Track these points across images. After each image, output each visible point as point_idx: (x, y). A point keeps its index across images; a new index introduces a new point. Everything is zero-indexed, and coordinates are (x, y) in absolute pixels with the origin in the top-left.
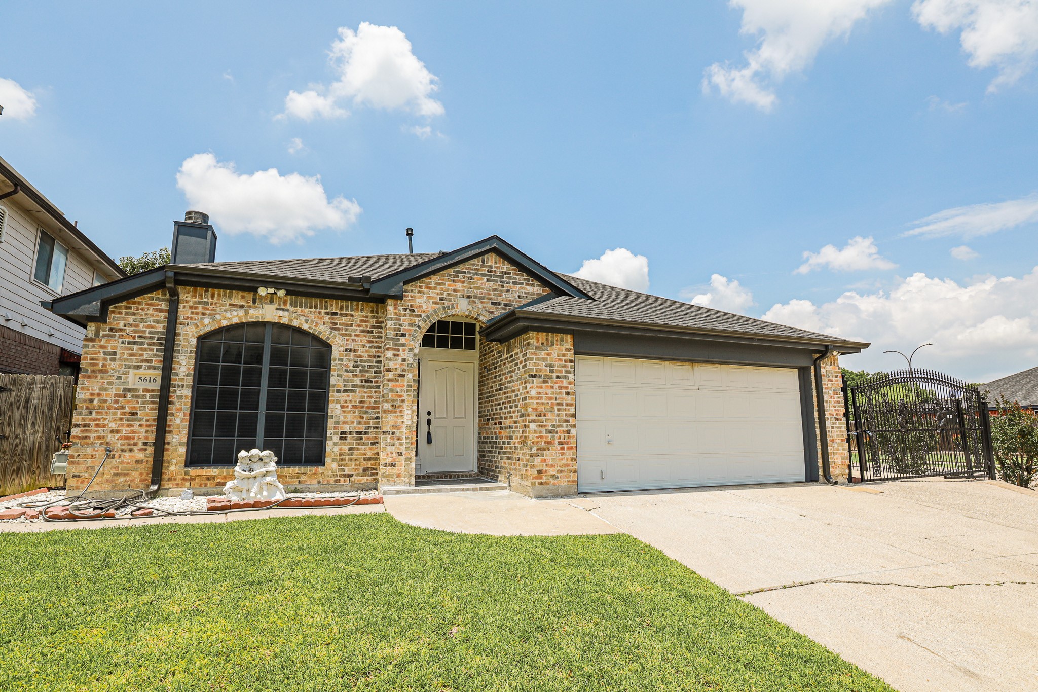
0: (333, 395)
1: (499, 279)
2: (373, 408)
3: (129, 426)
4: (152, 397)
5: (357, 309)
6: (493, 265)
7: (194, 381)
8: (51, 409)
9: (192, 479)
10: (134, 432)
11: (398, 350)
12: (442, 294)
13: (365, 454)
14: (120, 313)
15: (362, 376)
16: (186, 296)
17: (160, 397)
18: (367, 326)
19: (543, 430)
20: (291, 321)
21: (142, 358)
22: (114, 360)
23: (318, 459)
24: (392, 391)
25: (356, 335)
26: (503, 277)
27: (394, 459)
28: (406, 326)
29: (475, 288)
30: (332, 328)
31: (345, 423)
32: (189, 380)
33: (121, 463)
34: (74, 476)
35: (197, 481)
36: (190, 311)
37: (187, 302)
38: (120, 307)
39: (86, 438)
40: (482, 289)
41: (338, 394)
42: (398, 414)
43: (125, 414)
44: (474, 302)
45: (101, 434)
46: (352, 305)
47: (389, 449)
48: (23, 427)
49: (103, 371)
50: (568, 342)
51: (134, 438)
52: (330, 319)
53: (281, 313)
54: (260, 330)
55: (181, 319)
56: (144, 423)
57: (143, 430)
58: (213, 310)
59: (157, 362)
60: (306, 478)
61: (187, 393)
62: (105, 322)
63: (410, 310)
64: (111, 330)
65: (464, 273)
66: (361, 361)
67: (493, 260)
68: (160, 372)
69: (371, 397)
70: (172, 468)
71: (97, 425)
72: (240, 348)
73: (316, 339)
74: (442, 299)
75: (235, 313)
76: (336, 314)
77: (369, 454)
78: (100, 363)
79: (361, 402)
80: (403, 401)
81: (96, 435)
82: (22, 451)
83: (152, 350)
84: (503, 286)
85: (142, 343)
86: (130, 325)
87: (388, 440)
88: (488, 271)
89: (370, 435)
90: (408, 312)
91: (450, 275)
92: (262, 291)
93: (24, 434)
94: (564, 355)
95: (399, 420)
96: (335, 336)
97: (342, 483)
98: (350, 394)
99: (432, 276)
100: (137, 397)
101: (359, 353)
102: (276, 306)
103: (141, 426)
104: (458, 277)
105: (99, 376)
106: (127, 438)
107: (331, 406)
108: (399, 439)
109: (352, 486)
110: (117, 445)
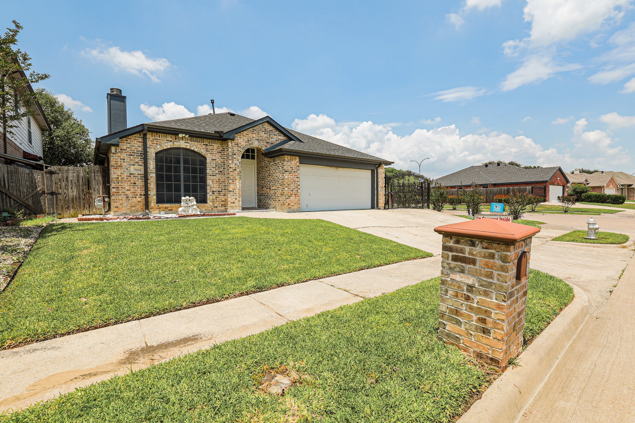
0: (208, 177)
2: (223, 182)
3: (133, 188)
4: (141, 177)
5: (215, 143)
6: (267, 127)
7: (156, 171)
8: (78, 181)
10: (136, 190)
11: (233, 160)
12: (248, 138)
13: (221, 199)
14: (124, 143)
15: (219, 170)
16: (149, 136)
17: (144, 177)
18: (219, 150)
19: (290, 190)
20: (190, 147)
21: (135, 161)
22: (124, 162)
23: (204, 201)
24: (232, 176)
25: (215, 154)
26: (270, 132)
27: (234, 201)
28: (236, 151)
29: (260, 136)
30: (206, 151)
31: (213, 187)
32: (154, 170)
33: (133, 202)
35: (162, 209)
36: (151, 142)
37: (149, 139)
38: (123, 140)
39: (118, 192)
40: (263, 137)
41: (210, 177)
42: (235, 184)
43: (131, 183)
44: (260, 142)
45: (124, 191)
46: (213, 141)
47: (232, 197)
48: (67, 189)
49: (121, 166)
50: (297, 159)
51: (136, 193)
52: (205, 147)
53: (186, 144)
54: (178, 151)
55: (148, 146)
56: (139, 187)
57: (139, 190)
58: (160, 142)
59: (141, 163)
60: (201, 208)
61: (154, 175)
62: (119, 146)
64: (121, 150)
65: (256, 130)
66: (218, 164)
67: (266, 126)
68: (143, 167)
69: (222, 178)
70: (152, 204)
71: (122, 188)
72: (171, 158)
73: (200, 154)
74: (248, 140)
75: (169, 144)
76: (207, 145)
77: (223, 199)
78: (119, 163)
79: (219, 180)
80: (236, 179)
81: (122, 191)
82: (69, 199)
83: (138, 158)
84: (270, 136)
85: (134, 155)
86: (129, 148)
87: (232, 194)
88: (265, 130)
89: (223, 192)
90: (236, 145)
91: (251, 131)
92: (180, 135)
94: (296, 164)
95: (235, 187)
96: (208, 154)
97: (214, 210)
98: (215, 177)
99: (245, 131)
100: (135, 177)
101: (217, 161)
102: (184, 141)
103: (138, 188)
104: (254, 132)
105: (119, 168)
106: (133, 193)
107: (208, 181)
108: (235, 193)
109: (217, 211)
110: (130, 195)
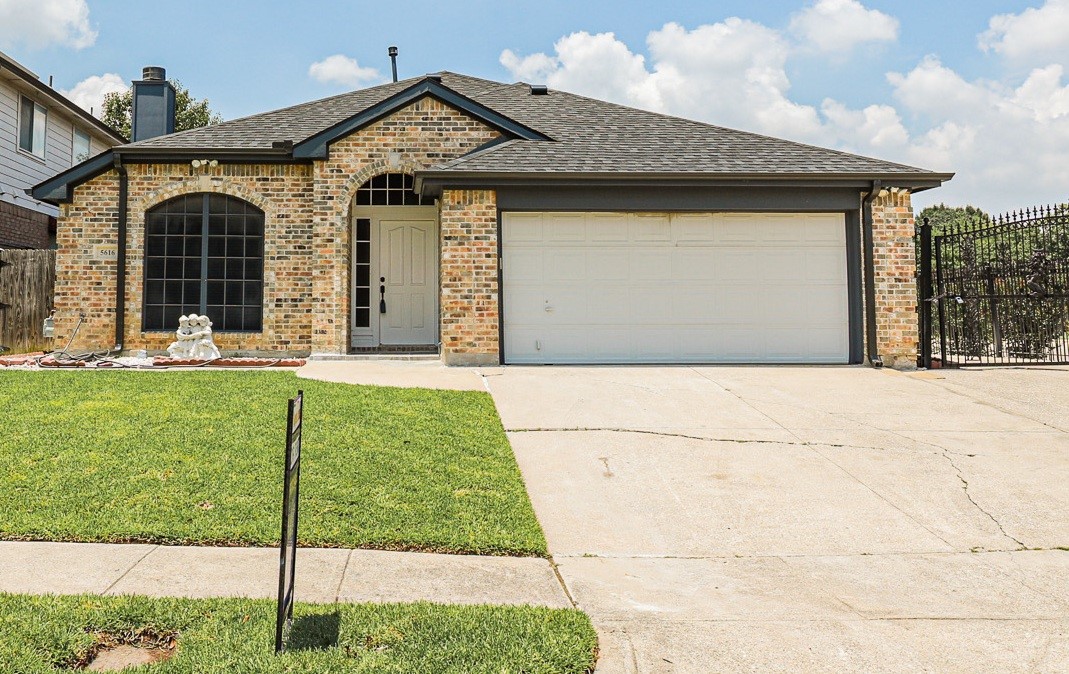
0: (268, 262)
1: (436, 127)
2: (307, 274)
3: (96, 294)
4: (112, 268)
5: (288, 173)
6: (429, 111)
7: (144, 253)
8: (40, 280)
9: (148, 342)
10: (100, 300)
11: (326, 214)
12: (371, 150)
13: (300, 322)
14: (83, 194)
15: (295, 242)
16: (133, 172)
17: (118, 268)
18: (298, 190)
19: (458, 295)
20: (225, 190)
21: (102, 234)
22: (80, 236)
23: (256, 326)
24: (320, 257)
25: (287, 201)
26: (441, 124)
27: (325, 327)
28: (333, 189)
30: (264, 195)
31: (280, 290)
32: (140, 252)
33: (92, 327)
34: (59, 337)
35: (154, 344)
36: (137, 187)
37: (134, 178)
38: (82, 189)
39: (65, 304)
40: (417, 140)
41: (272, 262)
42: (328, 280)
43: (92, 283)
44: (408, 156)
45: (76, 302)
46: (282, 169)
47: (320, 315)
48: (22, 297)
49: (74, 247)
50: (490, 198)
51: (100, 306)
53: (215, 183)
54: (198, 200)
55: (130, 196)
56: (107, 291)
57: (107, 297)
58: (156, 185)
59: (114, 237)
60: (245, 344)
61: (139, 264)
62: (72, 202)
63: (337, 171)
64: (77, 209)
65: (396, 124)
66: (294, 227)
67: (429, 107)
68: (116, 245)
69: (305, 264)
70: (132, 332)
71: (72, 294)
72: (182, 219)
73: (250, 206)
74: (371, 156)
75: (175, 187)
76: (267, 179)
77: (305, 322)
78: (71, 239)
79: (295, 269)
80: (332, 267)
81: (71, 302)
82: (23, 318)
83: (109, 225)
84: (441, 135)
85: (101, 220)
86: (91, 204)
87: (318, 307)
88: (423, 119)
89: (305, 303)
90: (335, 173)
91: (379, 128)
92: (196, 164)
93: (23, 303)
94: (484, 214)
95: (329, 287)
96: (267, 203)
97: (279, 349)
98: (284, 261)
99: (360, 132)
100: (101, 268)
101: (291, 218)
102: (211, 176)
103: (105, 294)
104: (388, 129)
105: (71, 250)
106: (95, 305)
107: (266, 273)
109: (288, 353)
110: (88, 312)
